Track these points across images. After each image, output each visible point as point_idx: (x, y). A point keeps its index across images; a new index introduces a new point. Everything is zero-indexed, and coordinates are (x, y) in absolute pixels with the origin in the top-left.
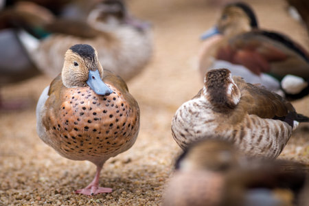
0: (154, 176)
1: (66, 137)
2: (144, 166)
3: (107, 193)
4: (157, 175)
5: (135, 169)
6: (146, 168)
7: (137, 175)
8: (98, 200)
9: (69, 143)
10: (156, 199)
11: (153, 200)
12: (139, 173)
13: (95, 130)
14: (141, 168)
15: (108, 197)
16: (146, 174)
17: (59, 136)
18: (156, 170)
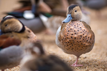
0: (97, 62)
1: (66, 42)
2: (92, 59)
3: (81, 66)
4: (98, 62)
5: (89, 60)
6: (93, 60)
7: (90, 62)
8: (79, 68)
9: (68, 45)
10: (100, 68)
11: (99, 68)
12: (91, 61)
13: (75, 38)
14: (91, 60)
15: (82, 67)
16: (93, 61)
17: (64, 43)
18: (97, 60)
